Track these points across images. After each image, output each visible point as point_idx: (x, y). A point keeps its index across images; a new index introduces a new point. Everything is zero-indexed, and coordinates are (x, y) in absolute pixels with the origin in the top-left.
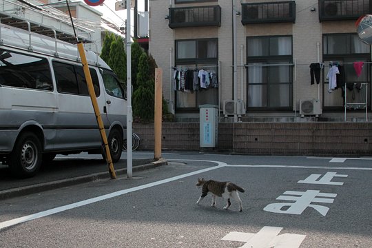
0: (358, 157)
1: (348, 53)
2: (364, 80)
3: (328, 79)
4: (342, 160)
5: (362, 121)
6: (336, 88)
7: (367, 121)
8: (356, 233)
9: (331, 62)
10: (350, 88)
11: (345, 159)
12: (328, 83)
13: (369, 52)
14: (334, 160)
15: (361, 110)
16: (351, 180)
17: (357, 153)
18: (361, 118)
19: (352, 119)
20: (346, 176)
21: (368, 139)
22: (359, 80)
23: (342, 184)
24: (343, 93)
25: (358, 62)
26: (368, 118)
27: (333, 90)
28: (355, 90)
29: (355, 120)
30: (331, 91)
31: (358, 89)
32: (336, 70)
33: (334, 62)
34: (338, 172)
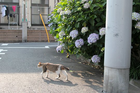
0: (14, 43)
1: (10, 2)
2: (16, 13)
3: (2, 12)
4: (6, 44)
5: (16, 29)
6: (5, 16)
7: (17, 29)
8: (6, 72)
9: (3, 5)
10: (11, 16)
11: (8, 44)
12: (2, 14)
13: (18, 2)
14: (4, 44)
15: (15, 25)
16: (8, 52)
17: (14, 41)
18: (15, 28)
19: (12, 28)
20: (7, 50)
21: (18, 36)
22: (14, 13)
23: (4, 54)
24: (8, 18)
25: (14, 6)
26: (18, 28)
27: (4, 16)
28: (13, 17)
29: (13, 29)
30: (3, 17)
31: (14, 17)
32: (5, 9)
33: (5, 5)
34: (4, 49)
